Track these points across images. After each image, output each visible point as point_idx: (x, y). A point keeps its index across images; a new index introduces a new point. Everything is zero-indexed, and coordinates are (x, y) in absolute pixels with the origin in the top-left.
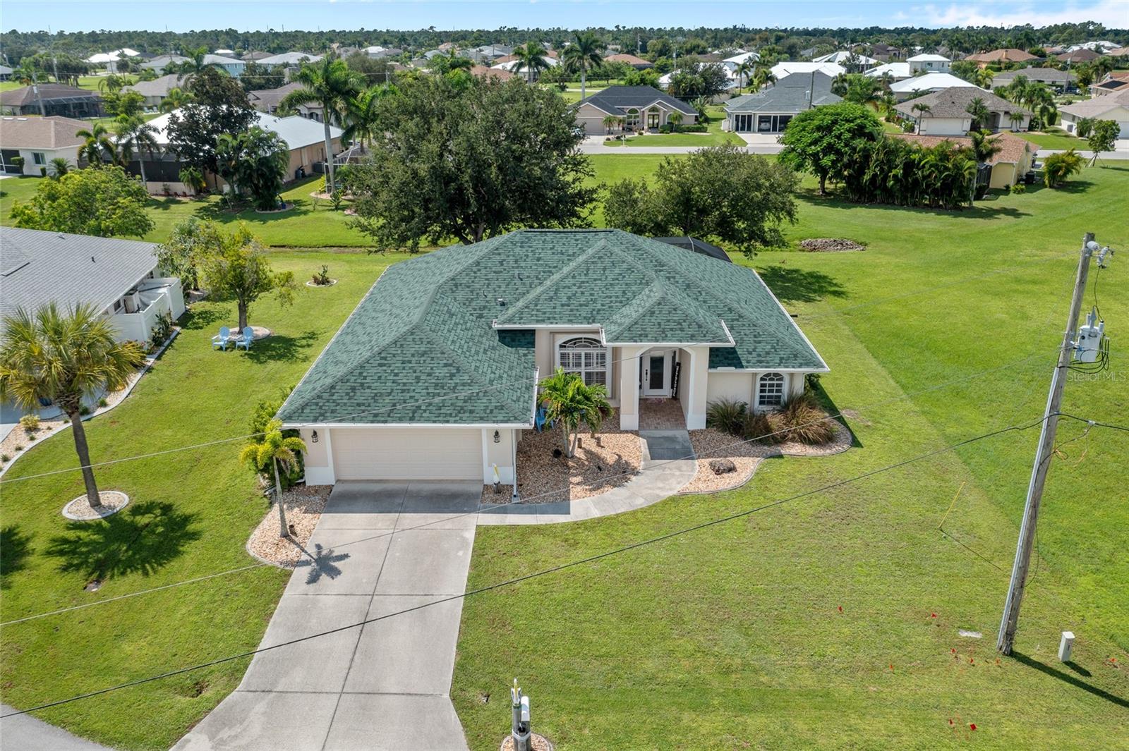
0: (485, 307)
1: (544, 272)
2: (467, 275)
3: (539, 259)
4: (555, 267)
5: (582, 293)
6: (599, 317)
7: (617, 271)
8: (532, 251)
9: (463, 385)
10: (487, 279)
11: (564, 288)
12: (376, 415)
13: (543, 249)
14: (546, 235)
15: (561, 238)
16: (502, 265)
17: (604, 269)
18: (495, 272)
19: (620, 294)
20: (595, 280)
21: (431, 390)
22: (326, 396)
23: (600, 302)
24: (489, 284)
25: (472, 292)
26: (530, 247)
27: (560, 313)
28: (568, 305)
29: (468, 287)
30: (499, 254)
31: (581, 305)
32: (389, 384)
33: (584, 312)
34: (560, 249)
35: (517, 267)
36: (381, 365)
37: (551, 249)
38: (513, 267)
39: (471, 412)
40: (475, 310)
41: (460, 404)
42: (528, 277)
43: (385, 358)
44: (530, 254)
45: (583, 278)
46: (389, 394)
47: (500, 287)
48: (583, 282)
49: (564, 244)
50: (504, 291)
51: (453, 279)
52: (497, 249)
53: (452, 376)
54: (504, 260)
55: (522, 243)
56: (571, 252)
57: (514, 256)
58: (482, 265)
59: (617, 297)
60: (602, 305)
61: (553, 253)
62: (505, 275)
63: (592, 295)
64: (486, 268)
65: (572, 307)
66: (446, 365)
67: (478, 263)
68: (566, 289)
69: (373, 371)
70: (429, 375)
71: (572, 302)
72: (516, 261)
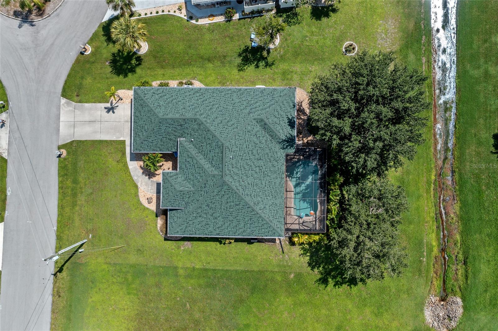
0: (191, 135)
1: (205, 153)
2: (204, 128)
3: (210, 151)
4: (207, 157)
5: (190, 166)
6: (181, 170)
7: (199, 177)
8: (214, 149)
9: (143, 134)
10: (202, 134)
11: (193, 160)
12: (135, 113)
13: (215, 153)
14: (221, 154)
15: (220, 159)
16: (208, 139)
17: (199, 173)
18: (205, 137)
19: (190, 178)
20: (195, 170)
21: (141, 125)
22: (140, 99)
23: (187, 171)
24: (200, 135)
25: (197, 130)
26: (216, 148)
27: (183, 159)
28: (186, 161)
29: (199, 129)
30: (213, 138)
31: (186, 165)
32: (143, 114)
33: (183, 166)
34: (215, 158)
35: (207, 144)
36: (148, 110)
37: (215, 156)
38: (207, 143)
39: (136, 137)
40: (190, 132)
41: (138, 133)
42: (203, 148)
43: (150, 111)
44: (213, 148)
45: (196, 166)
46: (140, 115)
47: (199, 139)
48: (194, 166)
49: (217, 160)
50: (197, 141)
51: (202, 123)
52: (215, 137)
53: (145, 130)
54: (210, 139)
55: (218, 145)
56: (213, 162)
57: (212, 143)
58: (208, 132)
59: (188, 177)
60: (186, 172)
61: (213, 156)
62: (204, 140)
63: (190, 169)
64: (207, 133)
65: (185, 162)
66: (148, 128)
67: (208, 131)
68: (192, 161)
69: (147, 109)
70: (145, 124)
71: (187, 162)
72: (209, 144)
